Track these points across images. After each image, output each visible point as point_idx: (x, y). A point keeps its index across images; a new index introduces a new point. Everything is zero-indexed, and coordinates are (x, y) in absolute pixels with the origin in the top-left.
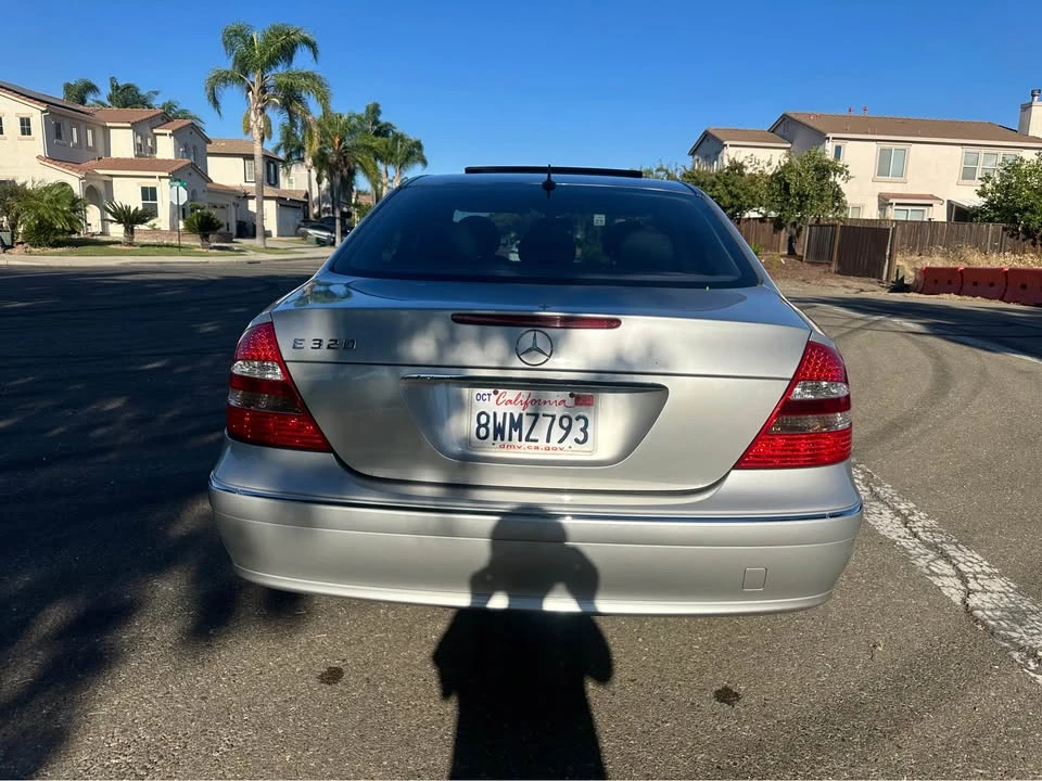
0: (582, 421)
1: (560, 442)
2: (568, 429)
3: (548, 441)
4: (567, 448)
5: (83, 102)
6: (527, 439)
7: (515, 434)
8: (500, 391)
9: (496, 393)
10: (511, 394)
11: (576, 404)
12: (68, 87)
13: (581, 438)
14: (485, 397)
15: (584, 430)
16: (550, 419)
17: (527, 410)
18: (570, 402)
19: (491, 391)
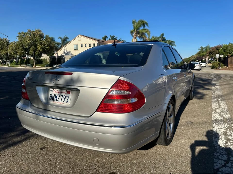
0: (68, 97)
1: (63, 102)
2: (65, 99)
3: (61, 101)
4: (64, 103)
5: (105, 40)
6: (58, 101)
7: (56, 99)
8: (55, 89)
9: (54, 90)
10: (56, 90)
11: (67, 93)
12: (103, 38)
13: (67, 101)
14: (52, 91)
15: (68, 99)
16: (62, 96)
17: (58, 94)
18: (66, 92)
19: (53, 89)
